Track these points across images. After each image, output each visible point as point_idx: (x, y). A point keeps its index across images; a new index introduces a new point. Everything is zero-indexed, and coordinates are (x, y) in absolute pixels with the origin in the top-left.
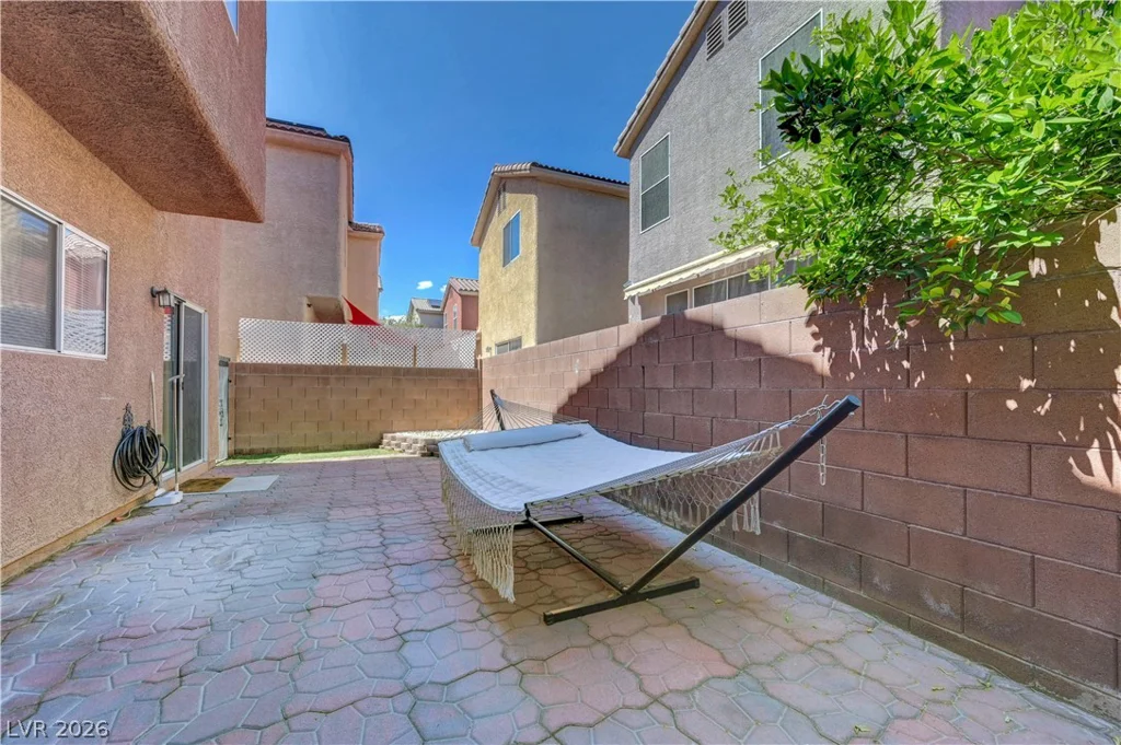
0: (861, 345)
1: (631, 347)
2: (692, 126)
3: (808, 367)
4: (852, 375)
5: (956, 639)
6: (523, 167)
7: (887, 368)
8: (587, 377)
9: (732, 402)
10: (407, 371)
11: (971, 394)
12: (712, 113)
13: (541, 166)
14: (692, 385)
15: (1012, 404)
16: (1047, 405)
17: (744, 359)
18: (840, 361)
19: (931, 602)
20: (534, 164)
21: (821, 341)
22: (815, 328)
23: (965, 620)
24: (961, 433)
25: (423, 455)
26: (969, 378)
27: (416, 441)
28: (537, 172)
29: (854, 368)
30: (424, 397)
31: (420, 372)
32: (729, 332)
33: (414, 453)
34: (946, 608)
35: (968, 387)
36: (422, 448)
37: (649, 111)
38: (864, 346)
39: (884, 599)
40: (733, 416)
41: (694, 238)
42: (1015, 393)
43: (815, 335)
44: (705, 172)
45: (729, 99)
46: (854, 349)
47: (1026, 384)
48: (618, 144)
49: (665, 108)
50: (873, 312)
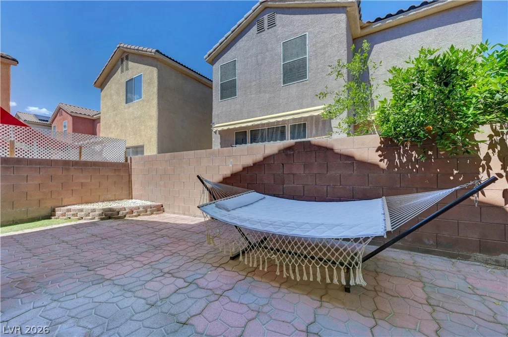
0: (399, 158)
1: (274, 155)
2: (249, 59)
3: (377, 166)
4: (396, 169)
5: (434, 251)
6: (151, 50)
7: (410, 167)
8: (239, 168)
9: (339, 179)
10: (76, 164)
11: (439, 175)
12: (259, 57)
13: (161, 53)
14: (315, 172)
15: (452, 178)
16: (462, 178)
17: (345, 162)
18: (391, 164)
19: (426, 241)
20: (157, 51)
21: (382, 158)
22: (380, 153)
23: (438, 244)
24: (436, 187)
25: (102, 219)
26: (438, 170)
27: (94, 210)
28: (158, 56)
29: (397, 166)
30: (89, 181)
31: (86, 164)
32: (336, 151)
33: (94, 219)
34: (431, 242)
35: (438, 173)
36: (100, 215)
37: (225, 46)
38: (400, 159)
39: (409, 243)
40: (339, 185)
41: (250, 108)
42: (452, 174)
43: (380, 156)
44: (255, 81)
45: (267, 54)
46: (396, 160)
47: (455, 172)
48: (207, 55)
49: (234, 47)
50: (404, 148)
